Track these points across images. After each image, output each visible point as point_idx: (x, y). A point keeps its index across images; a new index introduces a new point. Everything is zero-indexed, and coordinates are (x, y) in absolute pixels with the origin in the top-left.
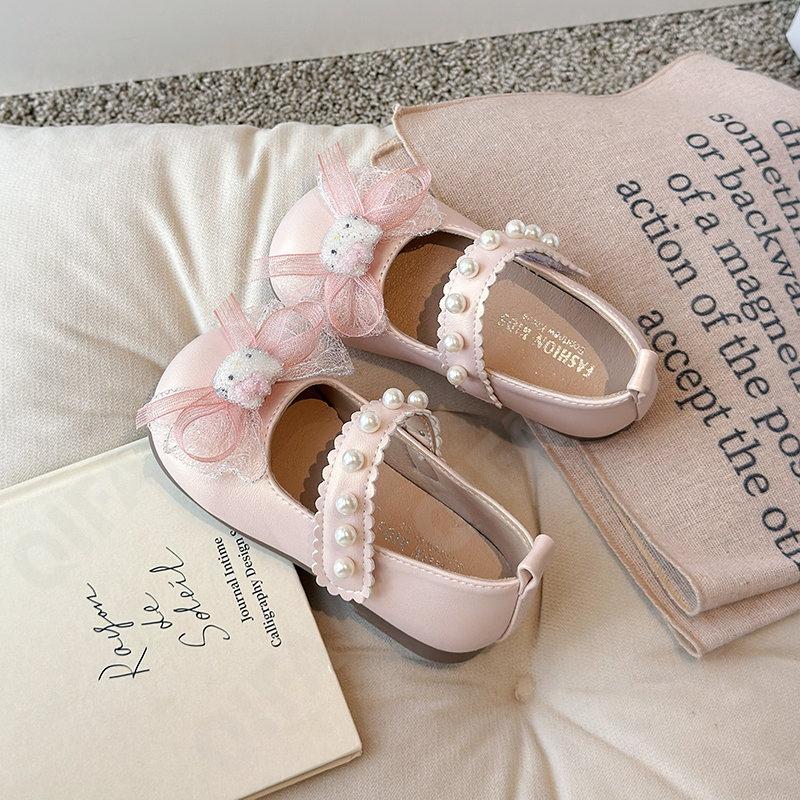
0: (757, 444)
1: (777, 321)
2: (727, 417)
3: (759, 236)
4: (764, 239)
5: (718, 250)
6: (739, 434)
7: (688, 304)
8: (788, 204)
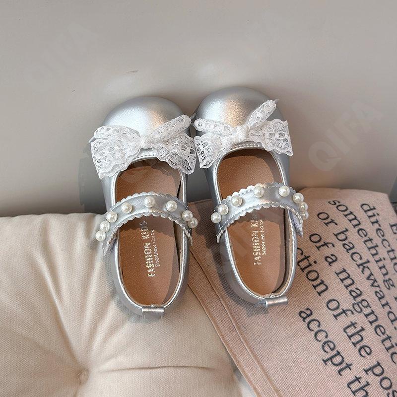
0: (368, 384)
1: (373, 312)
2: (350, 369)
3: (359, 266)
4: (361, 267)
5: (338, 274)
6: (358, 379)
7: (325, 305)
8: (372, 248)
